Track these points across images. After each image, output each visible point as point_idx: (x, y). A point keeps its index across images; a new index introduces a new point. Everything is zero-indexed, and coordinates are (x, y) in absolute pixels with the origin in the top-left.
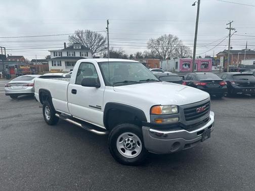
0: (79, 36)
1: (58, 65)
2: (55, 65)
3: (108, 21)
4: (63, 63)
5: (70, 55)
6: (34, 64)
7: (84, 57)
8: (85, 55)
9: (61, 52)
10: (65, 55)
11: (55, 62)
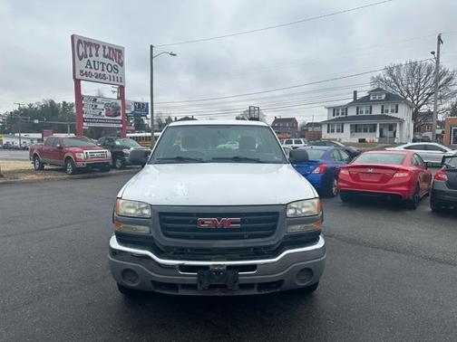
0: (391, 75)
1: (338, 131)
2: (333, 131)
3: (439, 37)
4: (347, 128)
5: (362, 112)
6: (310, 129)
7: (390, 114)
8: (392, 111)
9: (346, 108)
10: (352, 112)
11: (333, 125)
